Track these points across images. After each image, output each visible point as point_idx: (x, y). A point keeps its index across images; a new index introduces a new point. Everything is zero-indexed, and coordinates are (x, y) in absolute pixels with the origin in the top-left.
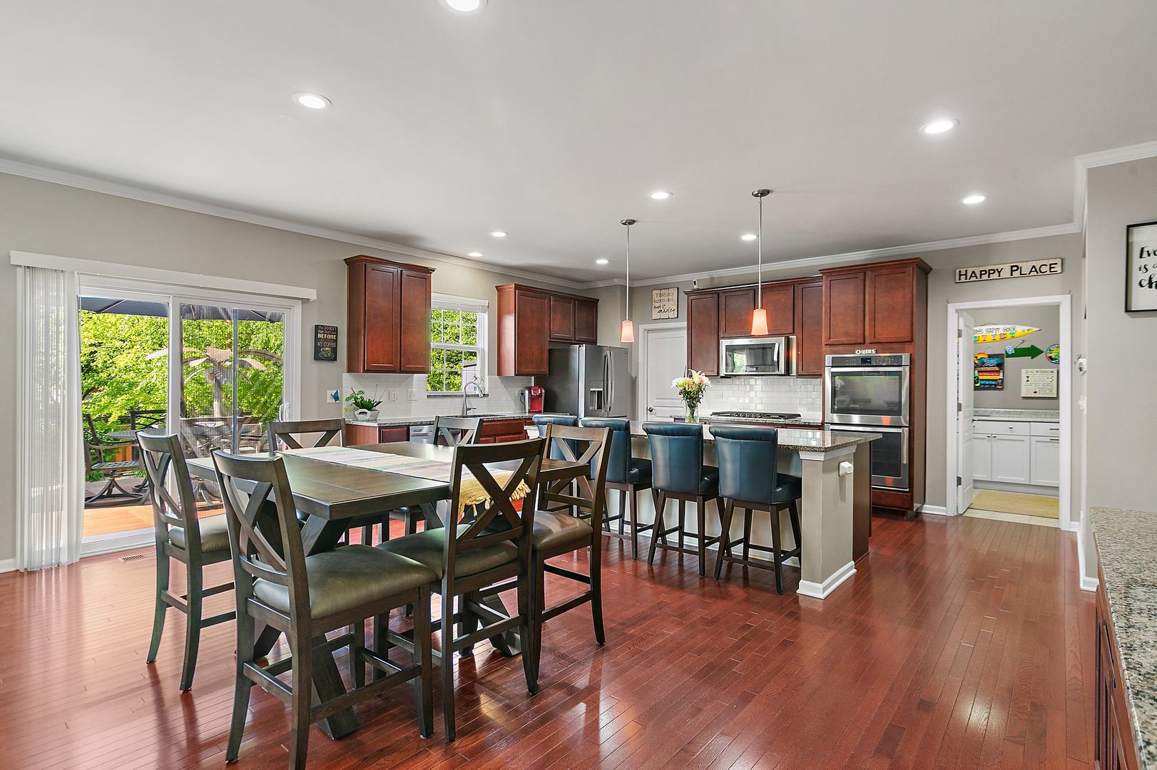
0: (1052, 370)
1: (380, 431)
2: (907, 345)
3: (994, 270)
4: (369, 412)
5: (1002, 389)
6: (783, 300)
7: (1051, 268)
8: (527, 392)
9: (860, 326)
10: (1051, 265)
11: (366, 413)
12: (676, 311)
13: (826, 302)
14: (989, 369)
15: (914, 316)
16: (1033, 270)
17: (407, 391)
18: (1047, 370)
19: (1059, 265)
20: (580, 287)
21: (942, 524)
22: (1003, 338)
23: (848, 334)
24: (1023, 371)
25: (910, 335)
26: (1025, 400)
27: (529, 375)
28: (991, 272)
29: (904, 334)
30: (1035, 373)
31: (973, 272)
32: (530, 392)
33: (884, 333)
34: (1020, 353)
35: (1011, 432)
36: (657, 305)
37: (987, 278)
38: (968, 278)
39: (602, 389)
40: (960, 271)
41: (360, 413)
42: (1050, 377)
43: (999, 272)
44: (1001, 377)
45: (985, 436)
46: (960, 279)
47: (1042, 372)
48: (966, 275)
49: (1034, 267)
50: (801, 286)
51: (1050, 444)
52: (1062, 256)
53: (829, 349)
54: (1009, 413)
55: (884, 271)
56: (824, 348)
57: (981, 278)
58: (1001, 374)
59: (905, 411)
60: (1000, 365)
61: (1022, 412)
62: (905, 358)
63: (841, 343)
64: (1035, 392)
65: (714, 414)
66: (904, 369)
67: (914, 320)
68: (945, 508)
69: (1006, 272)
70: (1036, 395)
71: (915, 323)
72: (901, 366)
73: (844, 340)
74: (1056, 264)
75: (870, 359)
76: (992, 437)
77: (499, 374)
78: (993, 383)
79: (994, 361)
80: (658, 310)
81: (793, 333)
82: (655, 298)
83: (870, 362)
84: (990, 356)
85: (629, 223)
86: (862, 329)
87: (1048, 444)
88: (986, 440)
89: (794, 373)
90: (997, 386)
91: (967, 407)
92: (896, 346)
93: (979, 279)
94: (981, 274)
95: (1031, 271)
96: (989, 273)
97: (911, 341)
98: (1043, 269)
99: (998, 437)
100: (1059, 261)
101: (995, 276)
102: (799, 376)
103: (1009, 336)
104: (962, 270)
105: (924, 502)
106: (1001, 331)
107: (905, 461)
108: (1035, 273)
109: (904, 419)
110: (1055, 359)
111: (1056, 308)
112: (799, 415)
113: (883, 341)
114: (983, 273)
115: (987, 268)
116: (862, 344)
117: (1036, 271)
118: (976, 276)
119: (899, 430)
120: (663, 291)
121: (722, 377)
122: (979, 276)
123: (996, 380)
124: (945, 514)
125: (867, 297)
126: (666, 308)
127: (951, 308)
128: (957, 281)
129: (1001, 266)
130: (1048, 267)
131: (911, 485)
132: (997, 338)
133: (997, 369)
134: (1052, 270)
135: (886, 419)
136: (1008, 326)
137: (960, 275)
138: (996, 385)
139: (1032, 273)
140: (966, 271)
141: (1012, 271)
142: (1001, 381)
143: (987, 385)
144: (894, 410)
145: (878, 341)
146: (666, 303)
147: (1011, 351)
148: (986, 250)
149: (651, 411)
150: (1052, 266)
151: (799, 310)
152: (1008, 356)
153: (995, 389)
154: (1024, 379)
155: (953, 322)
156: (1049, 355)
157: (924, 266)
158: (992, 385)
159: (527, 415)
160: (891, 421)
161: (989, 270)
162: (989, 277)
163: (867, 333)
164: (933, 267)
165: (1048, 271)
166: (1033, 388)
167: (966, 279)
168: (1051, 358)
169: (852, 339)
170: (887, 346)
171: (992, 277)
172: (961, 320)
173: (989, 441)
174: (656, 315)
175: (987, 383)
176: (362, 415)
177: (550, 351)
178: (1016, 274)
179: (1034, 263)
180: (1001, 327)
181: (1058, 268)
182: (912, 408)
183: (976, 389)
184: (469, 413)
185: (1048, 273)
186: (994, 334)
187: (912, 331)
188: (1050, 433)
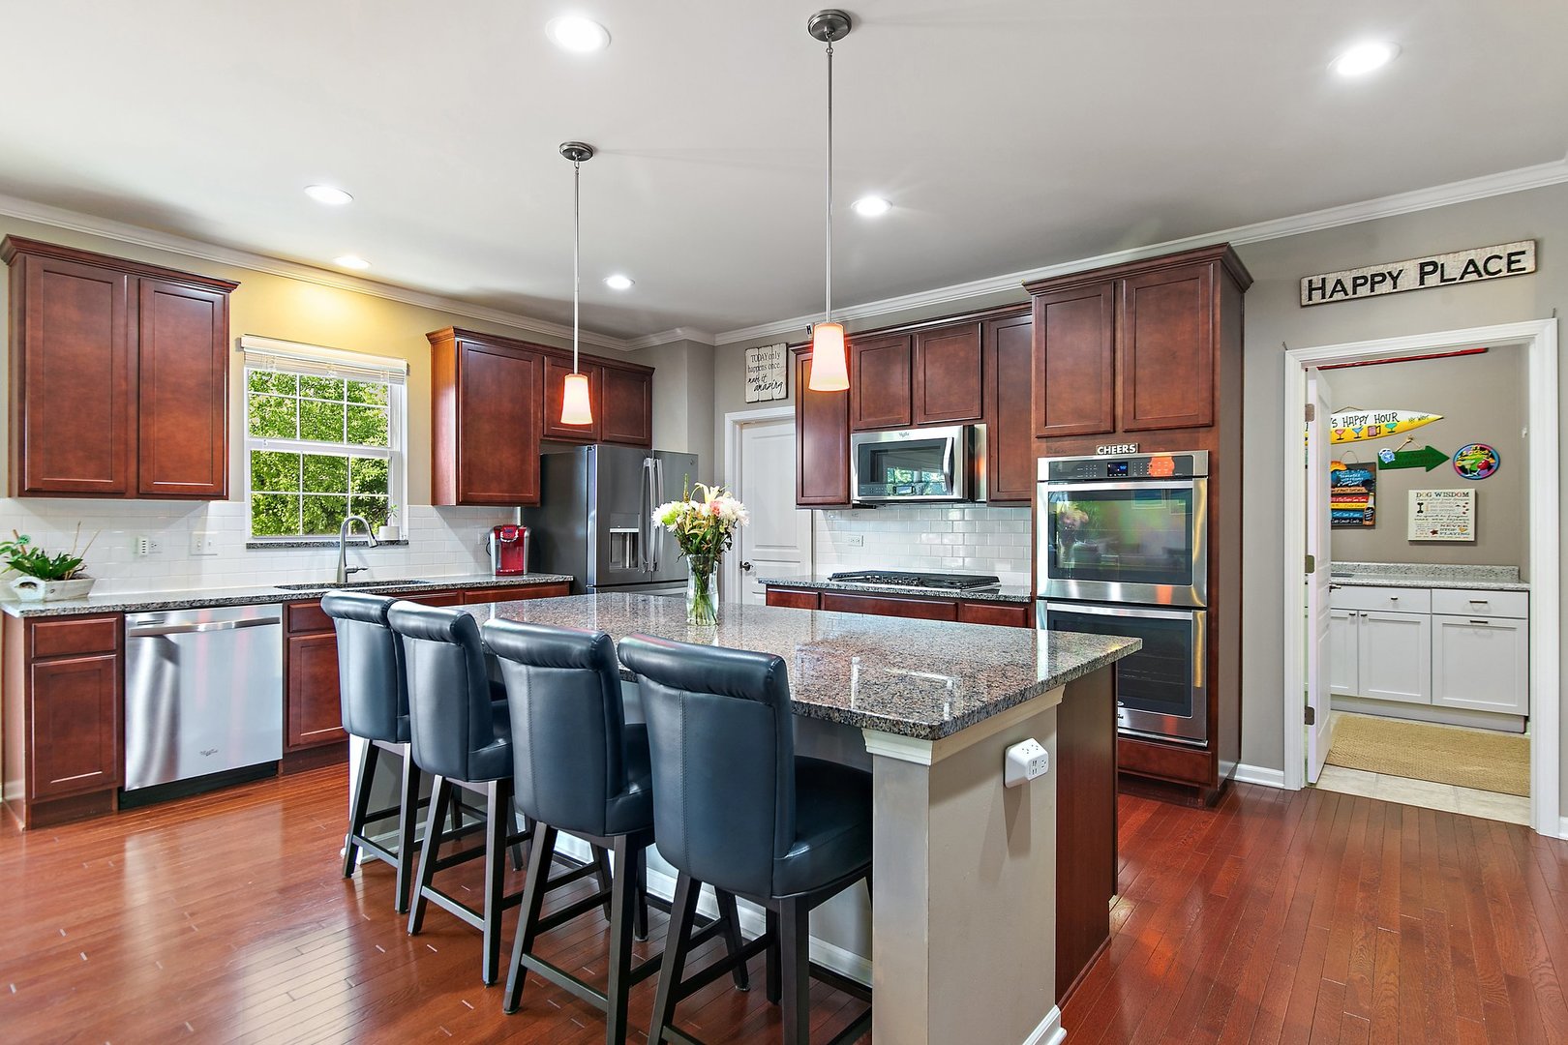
0: (1466, 491)
1: (28, 628)
2: (1202, 434)
3: (1383, 275)
4: (41, 583)
5: (1372, 526)
6: (962, 354)
7: (1510, 263)
8: (493, 536)
9: (1107, 395)
10: (1510, 255)
11: (35, 585)
12: (784, 386)
13: (1038, 349)
14: (1348, 490)
15: (1218, 369)
16: (1471, 269)
17: (191, 535)
18: (1456, 491)
19: (1530, 253)
20: (622, 346)
21: (1278, 806)
22: (1374, 433)
23: (1079, 414)
24: (1412, 493)
25: (1208, 412)
26: (1416, 547)
27: (513, 504)
28: (1377, 279)
29: (1194, 408)
30: (1434, 496)
31: (1339, 282)
32: (498, 537)
33: (1154, 408)
34: (1404, 460)
35: (1395, 606)
36: (753, 375)
37: (1369, 293)
38: (1328, 294)
39: (636, 530)
40: (1310, 282)
41: (23, 585)
42: (1462, 503)
43: (1395, 279)
44: (1370, 504)
45: (1346, 614)
46: (1310, 299)
47: (1447, 495)
48: (1323, 288)
49: (1471, 262)
50: (995, 325)
51: (1471, 630)
52: (1538, 236)
53: (1044, 445)
54: (1386, 569)
55: (1154, 278)
56: (1035, 444)
57: (1355, 293)
58: (1371, 499)
59: (1200, 575)
60: (1369, 484)
61: (1409, 569)
62: (1200, 461)
63: (1067, 432)
64: (1434, 532)
65: (838, 577)
66: (1197, 485)
67: (1217, 378)
68: (1282, 773)
69: (1410, 278)
70: (1437, 537)
71: (1218, 383)
72: (1190, 478)
73: (1073, 425)
74: (1523, 253)
75: (1126, 464)
76: (1358, 615)
77: (434, 502)
78: (1356, 515)
79: (1358, 477)
80: (755, 385)
81: (981, 419)
82: (751, 363)
83: (1126, 472)
84: (1350, 468)
85: (580, 153)
86: (1109, 401)
87: (1466, 630)
88: (1348, 622)
89: (984, 497)
90: (1363, 521)
91: (1323, 562)
92: (1179, 435)
93: (1351, 296)
94: (1355, 286)
95: (1465, 272)
96: (1374, 281)
97: (1211, 425)
98: (1493, 266)
99: (1371, 615)
100: (1529, 247)
101: (1386, 287)
102: (993, 501)
103: (1385, 430)
104: (1314, 278)
105: (1239, 759)
106: (1371, 422)
107: (1199, 681)
108: (1474, 276)
109: (1197, 594)
110: (1471, 471)
111: (1516, 353)
112: (996, 579)
113: (1153, 426)
114: (1359, 282)
115: (1368, 272)
116: (1110, 433)
117: (1477, 271)
118: (1344, 290)
119: (1188, 616)
120: (763, 351)
121: (855, 506)
122: (1350, 290)
123: (1362, 510)
124: (1281, 785)
125: (1119, 335)
126: (768, 381)
127: (1293, 360)
128: (1305, 302)
129: (1399, 266)
130: (1505, 261)
131: (1212, 733)
132: (1364, 434)
133: (1364, 490)
134: (1513, 267)
135: (1164, 592)
136: (1383, 413)
137: (1311, 290)
138: (1361, 520)
139: (1468, 278)
140: (1324, 280)
141: (1423, 274)
142: (1370, 511)
143: (1345, 519)
144: (1176, 569)
145: (1142, 427)
146: (768, 371)
147: (1388, 458)
148: (1366, 233)
149: (748, 568)
150: (1513, 258)
151: (991, 371)
152: (1384, 466)
153: (1360, 526)
154: (1413, 508)
155: (1300, 388)
156: (1459, 464)
157: (1238, 268)
158: (1355, 519)
159: (494, 579)
160: (1174, 596)
161: (1373, 276)
162: (1372, 290)
163: (1119, 411)
164: (1254, 278)
165: (1505, 270)
166: (1430, 525)
167: (1323, 297)
168: (1463, 469)
169: (1088, 425)
170: (1161, 436)
171: (1380, 289)
172: (1312, 385)
173: (1352, 622)
174: (751, 395)
175: (1346, 515)
176: (26, 590)
177: (543, 459)
178: (1433, 280)
179: (1472, 255)
180: (1371, 414)
181: (1530, 265)
182: (1214, 567)
183: (1334, 527)
184: (352, 578)
185: (1505, 273)
186: (1358, 426)
187: (1213, 403)
188: (1470, 609)
